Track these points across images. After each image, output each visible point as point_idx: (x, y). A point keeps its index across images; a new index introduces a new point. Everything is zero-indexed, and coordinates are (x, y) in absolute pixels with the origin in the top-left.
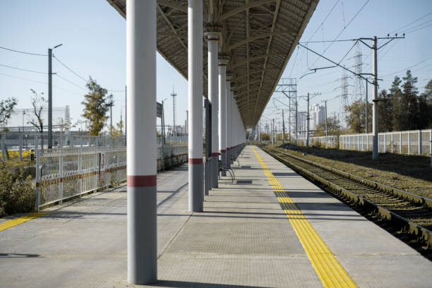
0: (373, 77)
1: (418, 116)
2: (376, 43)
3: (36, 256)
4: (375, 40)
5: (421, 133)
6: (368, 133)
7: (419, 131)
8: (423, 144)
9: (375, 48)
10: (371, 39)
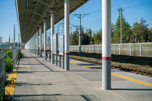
0: (79, 27)
1: (86, 40)
2: (80, 16)
3: (51, 84)
4: (80, 15)
5: (94, 46)
6: (71, 45)
7: (94, 45)
8: (95, 49)
9: (80, 18)
10: (79, 15)
